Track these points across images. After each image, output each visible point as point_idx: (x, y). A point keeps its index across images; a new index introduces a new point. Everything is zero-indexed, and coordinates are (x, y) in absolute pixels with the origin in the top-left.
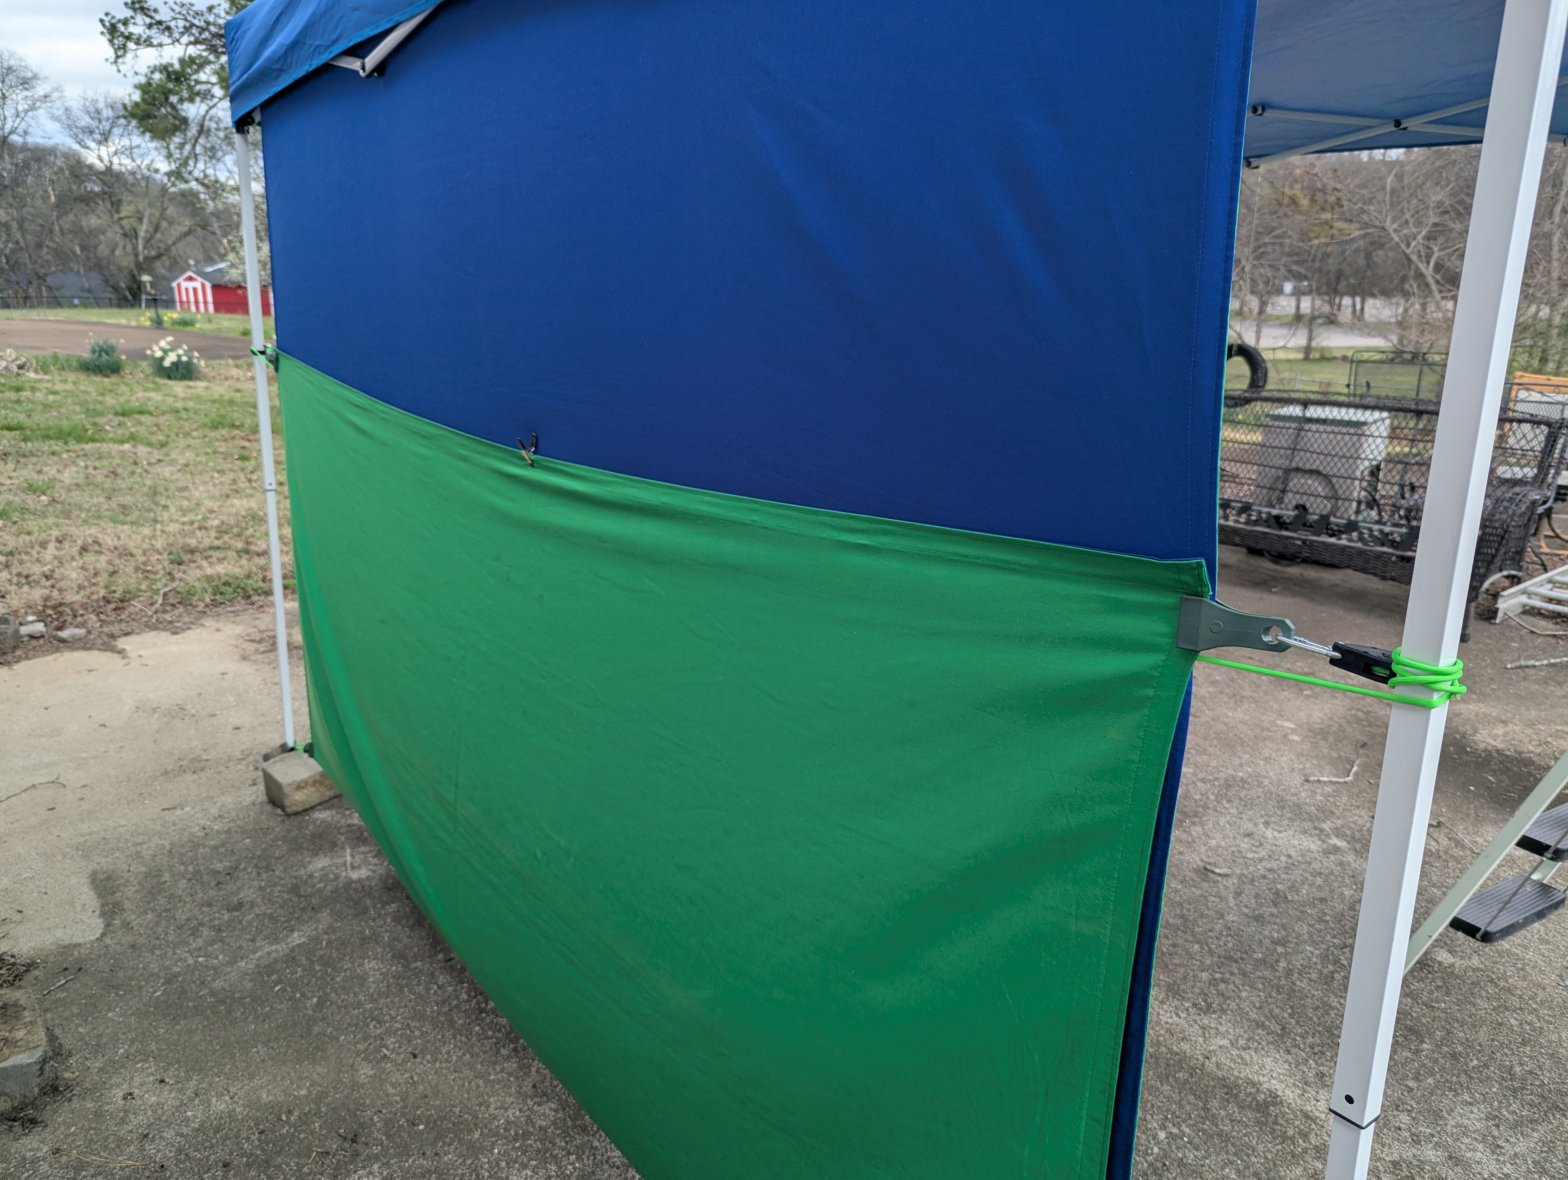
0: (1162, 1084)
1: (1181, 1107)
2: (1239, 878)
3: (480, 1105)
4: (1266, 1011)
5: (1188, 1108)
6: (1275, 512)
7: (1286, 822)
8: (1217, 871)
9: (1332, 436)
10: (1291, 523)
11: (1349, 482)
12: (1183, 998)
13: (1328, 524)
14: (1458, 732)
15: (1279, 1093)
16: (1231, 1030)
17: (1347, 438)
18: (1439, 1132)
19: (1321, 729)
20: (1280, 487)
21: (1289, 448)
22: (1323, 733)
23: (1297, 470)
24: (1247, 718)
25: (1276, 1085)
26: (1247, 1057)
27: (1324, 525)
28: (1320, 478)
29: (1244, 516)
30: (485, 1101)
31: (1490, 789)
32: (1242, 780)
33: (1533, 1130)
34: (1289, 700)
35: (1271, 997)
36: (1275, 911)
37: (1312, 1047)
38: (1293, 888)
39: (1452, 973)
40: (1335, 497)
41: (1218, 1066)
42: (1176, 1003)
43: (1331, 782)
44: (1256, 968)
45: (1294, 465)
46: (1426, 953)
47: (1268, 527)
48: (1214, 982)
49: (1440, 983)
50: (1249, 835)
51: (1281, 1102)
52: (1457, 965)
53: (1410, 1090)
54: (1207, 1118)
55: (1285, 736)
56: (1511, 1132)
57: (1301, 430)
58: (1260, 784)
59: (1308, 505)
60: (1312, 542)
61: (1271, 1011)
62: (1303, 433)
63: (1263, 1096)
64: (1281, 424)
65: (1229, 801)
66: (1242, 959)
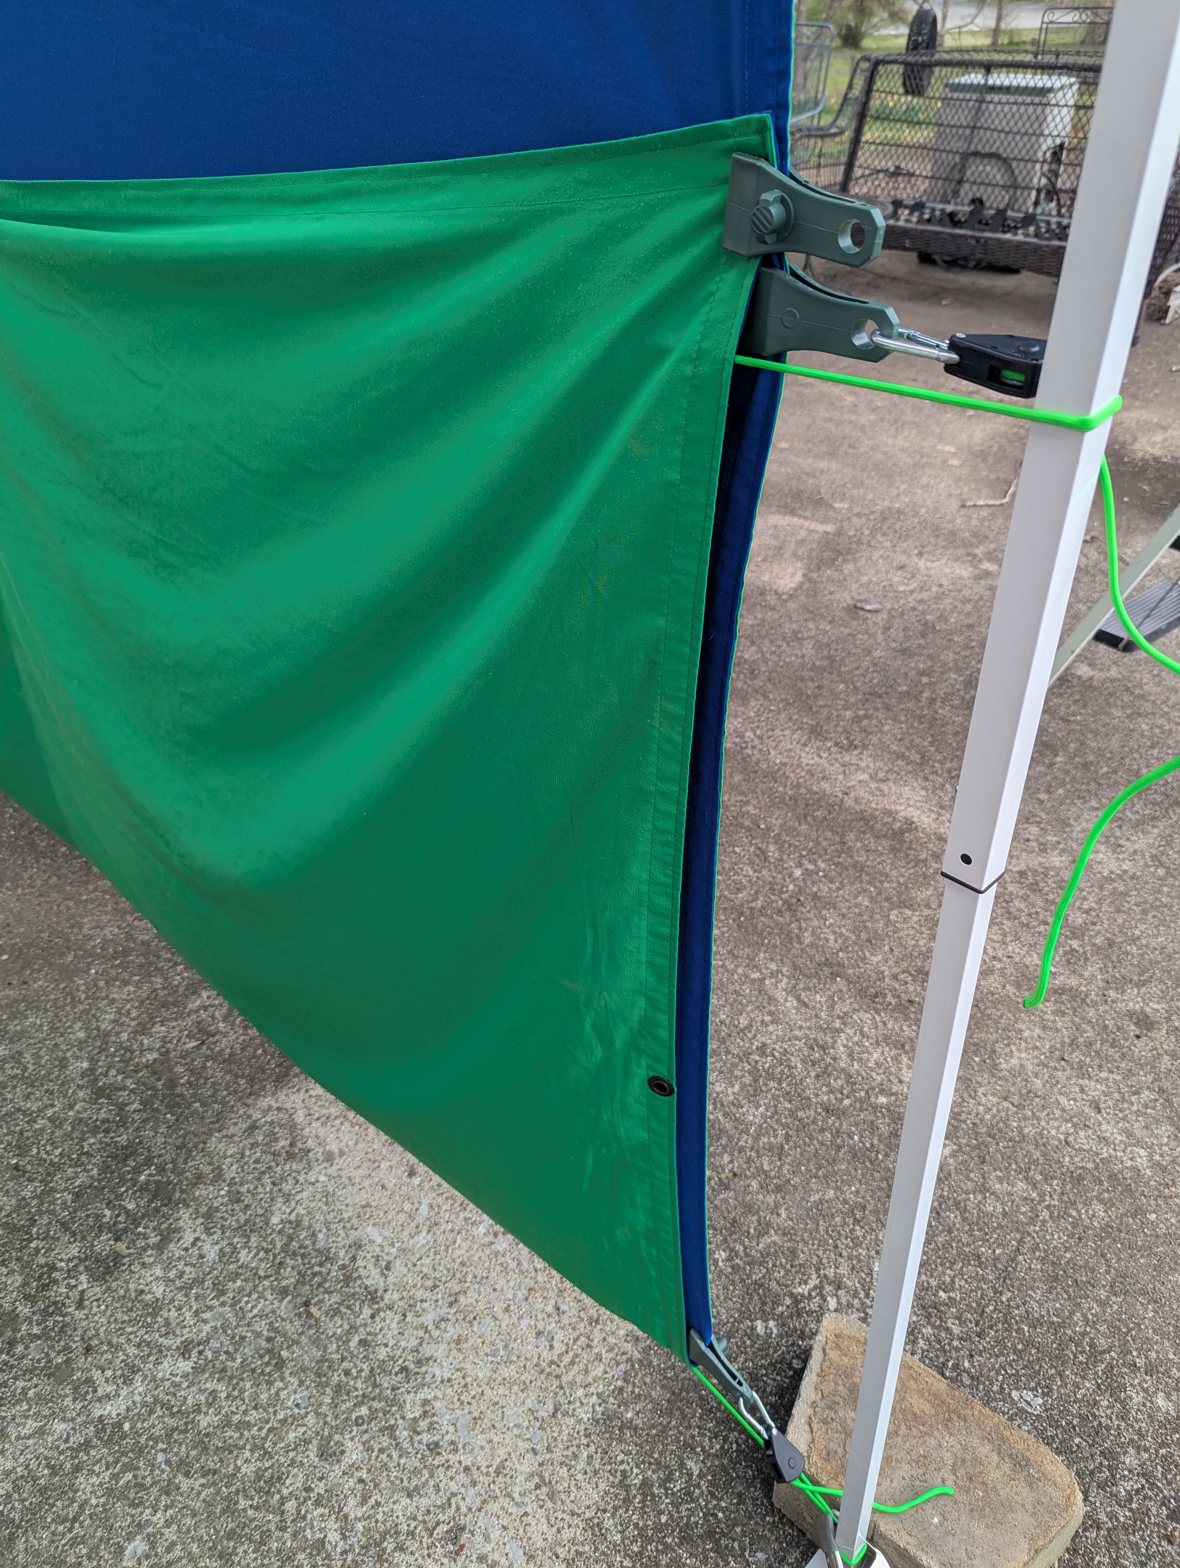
0: (800, 824)
1: (818, 843)
2: (889, 613)
3: (72, 927)
4: (907, 741)
5: (825, 843)
6: (949, 208)
7: (939, 552)
8: (868, 607)
9: (1015, 108)
10: (965, 222)
11: (1029, 165)
12: (826, 738)
13: (1006, 219)
14: (1117, 442)
15: (915, 819)
16: (871, 765)
17: (1031, 109)
18: (1065, 839)
19: (982, 451)
20: (957, 177)
21: (968, 127)
22: (983, 455)
23: (976, 154)
24: (907, 445)
25: (914, 814)
26: (886, 789)
27: (1002, 221)
28: (1000, 163)
29: (916, 214)
30: (78, 923)
31: (1144, 498)
32: (898, 510)
33: (1154, 827)
34: (951, 422)
35: (912, 727)
36: (922, 642)
37: (949, 772)
38: (943, 618)
39: (1091, 686)
40: (1014, 186)
41: (857, 800)
42: (819, 744)
43: (988, 505)
44: (900, 700)
45: (972, 148)
46: (1067, 669)
47: (943, 226)
48: (857, 720)
49: (1077, 697)
50: (902, 567)
51: (916, 828)
52: (1096, 678)
53: (1041, 802)
54: (843, 852)
55: (945, 461)
56: (1132, 831)
57: (982, 101)
58: (916, 514)
59: (985, 198)
60: (987, 239)
61: (912, 741)
62: (984, 106)
63: (898, 824)
64: (962, 96)
65: (884, 534)
66: (886, 693)
